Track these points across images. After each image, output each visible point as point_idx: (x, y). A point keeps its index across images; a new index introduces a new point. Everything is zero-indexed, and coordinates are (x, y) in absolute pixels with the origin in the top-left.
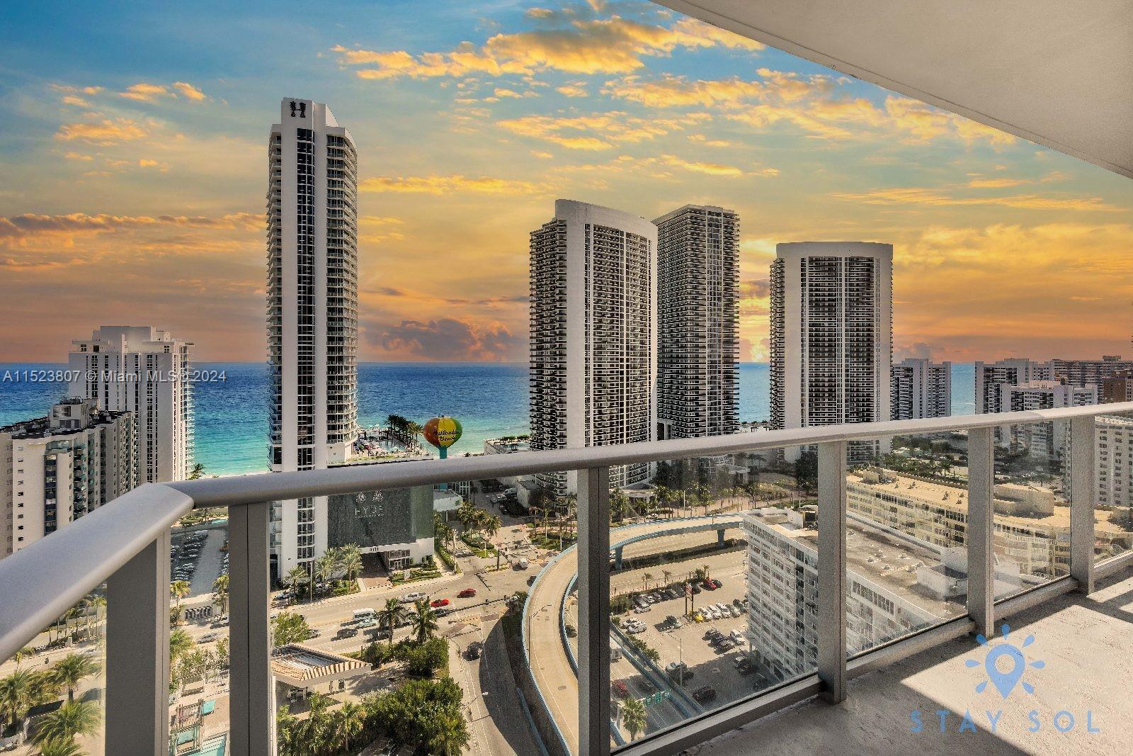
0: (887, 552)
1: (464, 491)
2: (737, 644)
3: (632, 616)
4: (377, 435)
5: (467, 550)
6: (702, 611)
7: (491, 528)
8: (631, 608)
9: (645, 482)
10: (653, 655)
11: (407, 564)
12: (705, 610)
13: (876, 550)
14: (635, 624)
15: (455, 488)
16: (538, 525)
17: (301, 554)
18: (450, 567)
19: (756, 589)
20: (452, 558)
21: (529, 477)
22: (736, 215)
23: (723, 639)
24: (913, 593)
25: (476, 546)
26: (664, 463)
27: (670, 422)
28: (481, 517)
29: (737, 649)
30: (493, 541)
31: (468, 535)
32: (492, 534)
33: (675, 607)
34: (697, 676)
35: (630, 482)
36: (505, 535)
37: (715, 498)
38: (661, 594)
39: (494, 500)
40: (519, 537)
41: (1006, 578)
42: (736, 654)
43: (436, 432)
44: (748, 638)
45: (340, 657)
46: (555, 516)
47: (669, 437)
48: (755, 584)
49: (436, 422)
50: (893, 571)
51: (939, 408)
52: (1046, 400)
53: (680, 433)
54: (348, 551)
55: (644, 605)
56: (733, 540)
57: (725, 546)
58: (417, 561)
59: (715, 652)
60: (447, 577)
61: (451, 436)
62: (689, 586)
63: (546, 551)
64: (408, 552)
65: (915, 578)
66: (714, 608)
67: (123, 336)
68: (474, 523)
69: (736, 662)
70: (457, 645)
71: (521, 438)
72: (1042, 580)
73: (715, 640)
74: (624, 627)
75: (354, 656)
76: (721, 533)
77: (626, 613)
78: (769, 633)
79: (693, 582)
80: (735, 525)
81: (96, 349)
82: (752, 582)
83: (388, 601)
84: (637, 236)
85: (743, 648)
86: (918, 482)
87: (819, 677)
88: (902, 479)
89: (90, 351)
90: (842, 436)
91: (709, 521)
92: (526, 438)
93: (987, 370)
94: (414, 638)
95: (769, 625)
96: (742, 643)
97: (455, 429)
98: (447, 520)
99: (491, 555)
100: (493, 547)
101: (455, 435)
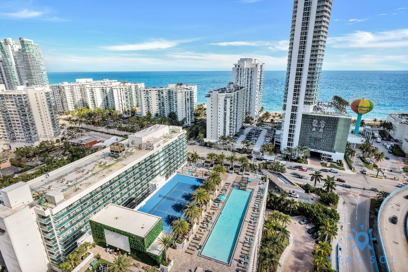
4: (327, 104)
5: (362, 164)
7: (378, 158)
11: (330, 160)
15: (363, 135)
17: (289, 144)
18: (351, 168)
20: (352, 164)
25: (367, 163)
28: (374, 151)
30: (378, 164)
31: (364, 157)
32: (378, 160)
40: (395, 166)
43: (357, 106)
45: (294, 183)
49: (359, 101)
54: (305, 148)
58: (335, 160)
60: (348, 172)
61: (366, 109)
64: (331, 156)
67: (245, 62)
68: (369, 152)
70: (344, 200)
75: (300, 186)
81: (239, 66)
83: (316, 171)
89: (237, 67)
94: (324, 189)
97: (369, 106)
98: (354, 148)
99: (375, 170)
100: (377, 167)
101: (368, 109)
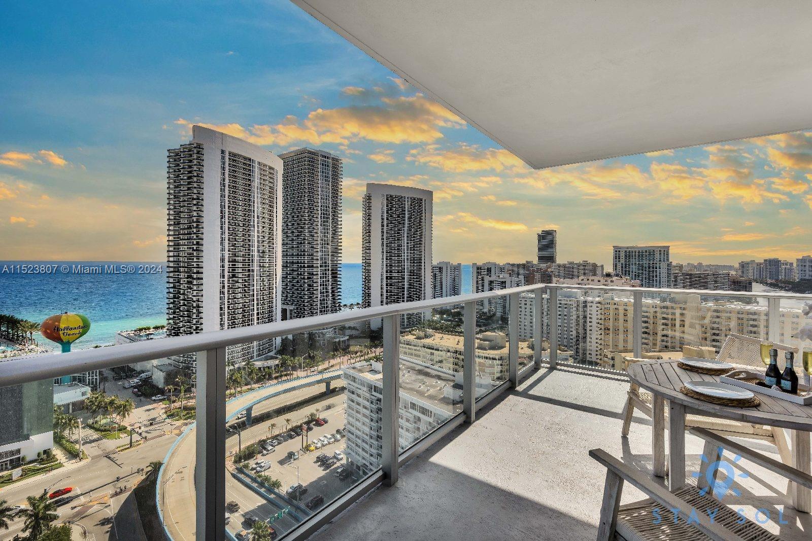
0: (428, 380)
1: (93, 382)
2: (339, 460)
3: (260, 458)
5: (95, 435)
6: (314, 443)
7: (123, 410)
8: (259, 453)
9: (272, 354)
10: (277, 484)
11: (17, 463)
12: (316, 442)
13: (422, 380)
14: (262, 465)
15: (81, 381)
16: (174, 402)
18: (74, 455)
19: (351, 419)
20: (77, 446)
21: (165, 361)
22: (341, 160)
23: (329, 459)
24: (442, 403)
25: (105, 431)
26: (286, 338)
27: (292, 307)
28: (112, 403)
29: (338, 464)
30: (126, 422)
31: (96, 422)
32: (124, 416)
33: (295, 444)
34: (310, 491)
35: (259, 355)
36: (138, 416)
37: (324, 360)
38: (283, 437)
39: (127, 385)
40: (153, 414)
41: (481, 386)
42: (338, 467)
43: (57, 329)
44: (346, 454)
46: (191, 391)
47: (291, 318)
48: (351, 416)
49: (58, 319)
50: (432, 391)
51: (455, 291)
52: (503, 285)
53: (300, 314)
55: (270, 448)
56: (336, 388)
57: (331, 392)
58: (30, 457)
59: (323, 470)
60: (71, 466)
61: (77, 331)
62: (305, 427)
63: (182, 421)
64: (18, 451)
65: (443, 394)
66: (322, 439)
68: (105, 409)
69: (338, 472)
70: (83, 527)
71: (156, 328)
72: (498, 383)
73: (323, 461)
74: (253, 469)
76: (328, 385)
77: (255, 458)
78: (359, 447)
79: (308, 423)
80: (338, 377)
82: (349, 415)
84: (266, 166)
85: (342, 462)
86: (444, 336)
87: (383, 471)
88: (437, 334)
90: (397, 311)
91: (319, 377)
92: (163, 327)
93: (478, 268)
94: (26, 534)
95: (359, 441)
96: (341, 459)
97: (82, 325)
98: (71, 411)
99: (123, 435)
100: (125, 428)
101: (81, 330)
